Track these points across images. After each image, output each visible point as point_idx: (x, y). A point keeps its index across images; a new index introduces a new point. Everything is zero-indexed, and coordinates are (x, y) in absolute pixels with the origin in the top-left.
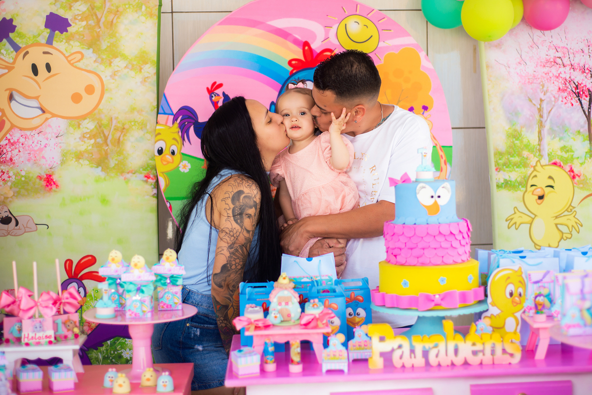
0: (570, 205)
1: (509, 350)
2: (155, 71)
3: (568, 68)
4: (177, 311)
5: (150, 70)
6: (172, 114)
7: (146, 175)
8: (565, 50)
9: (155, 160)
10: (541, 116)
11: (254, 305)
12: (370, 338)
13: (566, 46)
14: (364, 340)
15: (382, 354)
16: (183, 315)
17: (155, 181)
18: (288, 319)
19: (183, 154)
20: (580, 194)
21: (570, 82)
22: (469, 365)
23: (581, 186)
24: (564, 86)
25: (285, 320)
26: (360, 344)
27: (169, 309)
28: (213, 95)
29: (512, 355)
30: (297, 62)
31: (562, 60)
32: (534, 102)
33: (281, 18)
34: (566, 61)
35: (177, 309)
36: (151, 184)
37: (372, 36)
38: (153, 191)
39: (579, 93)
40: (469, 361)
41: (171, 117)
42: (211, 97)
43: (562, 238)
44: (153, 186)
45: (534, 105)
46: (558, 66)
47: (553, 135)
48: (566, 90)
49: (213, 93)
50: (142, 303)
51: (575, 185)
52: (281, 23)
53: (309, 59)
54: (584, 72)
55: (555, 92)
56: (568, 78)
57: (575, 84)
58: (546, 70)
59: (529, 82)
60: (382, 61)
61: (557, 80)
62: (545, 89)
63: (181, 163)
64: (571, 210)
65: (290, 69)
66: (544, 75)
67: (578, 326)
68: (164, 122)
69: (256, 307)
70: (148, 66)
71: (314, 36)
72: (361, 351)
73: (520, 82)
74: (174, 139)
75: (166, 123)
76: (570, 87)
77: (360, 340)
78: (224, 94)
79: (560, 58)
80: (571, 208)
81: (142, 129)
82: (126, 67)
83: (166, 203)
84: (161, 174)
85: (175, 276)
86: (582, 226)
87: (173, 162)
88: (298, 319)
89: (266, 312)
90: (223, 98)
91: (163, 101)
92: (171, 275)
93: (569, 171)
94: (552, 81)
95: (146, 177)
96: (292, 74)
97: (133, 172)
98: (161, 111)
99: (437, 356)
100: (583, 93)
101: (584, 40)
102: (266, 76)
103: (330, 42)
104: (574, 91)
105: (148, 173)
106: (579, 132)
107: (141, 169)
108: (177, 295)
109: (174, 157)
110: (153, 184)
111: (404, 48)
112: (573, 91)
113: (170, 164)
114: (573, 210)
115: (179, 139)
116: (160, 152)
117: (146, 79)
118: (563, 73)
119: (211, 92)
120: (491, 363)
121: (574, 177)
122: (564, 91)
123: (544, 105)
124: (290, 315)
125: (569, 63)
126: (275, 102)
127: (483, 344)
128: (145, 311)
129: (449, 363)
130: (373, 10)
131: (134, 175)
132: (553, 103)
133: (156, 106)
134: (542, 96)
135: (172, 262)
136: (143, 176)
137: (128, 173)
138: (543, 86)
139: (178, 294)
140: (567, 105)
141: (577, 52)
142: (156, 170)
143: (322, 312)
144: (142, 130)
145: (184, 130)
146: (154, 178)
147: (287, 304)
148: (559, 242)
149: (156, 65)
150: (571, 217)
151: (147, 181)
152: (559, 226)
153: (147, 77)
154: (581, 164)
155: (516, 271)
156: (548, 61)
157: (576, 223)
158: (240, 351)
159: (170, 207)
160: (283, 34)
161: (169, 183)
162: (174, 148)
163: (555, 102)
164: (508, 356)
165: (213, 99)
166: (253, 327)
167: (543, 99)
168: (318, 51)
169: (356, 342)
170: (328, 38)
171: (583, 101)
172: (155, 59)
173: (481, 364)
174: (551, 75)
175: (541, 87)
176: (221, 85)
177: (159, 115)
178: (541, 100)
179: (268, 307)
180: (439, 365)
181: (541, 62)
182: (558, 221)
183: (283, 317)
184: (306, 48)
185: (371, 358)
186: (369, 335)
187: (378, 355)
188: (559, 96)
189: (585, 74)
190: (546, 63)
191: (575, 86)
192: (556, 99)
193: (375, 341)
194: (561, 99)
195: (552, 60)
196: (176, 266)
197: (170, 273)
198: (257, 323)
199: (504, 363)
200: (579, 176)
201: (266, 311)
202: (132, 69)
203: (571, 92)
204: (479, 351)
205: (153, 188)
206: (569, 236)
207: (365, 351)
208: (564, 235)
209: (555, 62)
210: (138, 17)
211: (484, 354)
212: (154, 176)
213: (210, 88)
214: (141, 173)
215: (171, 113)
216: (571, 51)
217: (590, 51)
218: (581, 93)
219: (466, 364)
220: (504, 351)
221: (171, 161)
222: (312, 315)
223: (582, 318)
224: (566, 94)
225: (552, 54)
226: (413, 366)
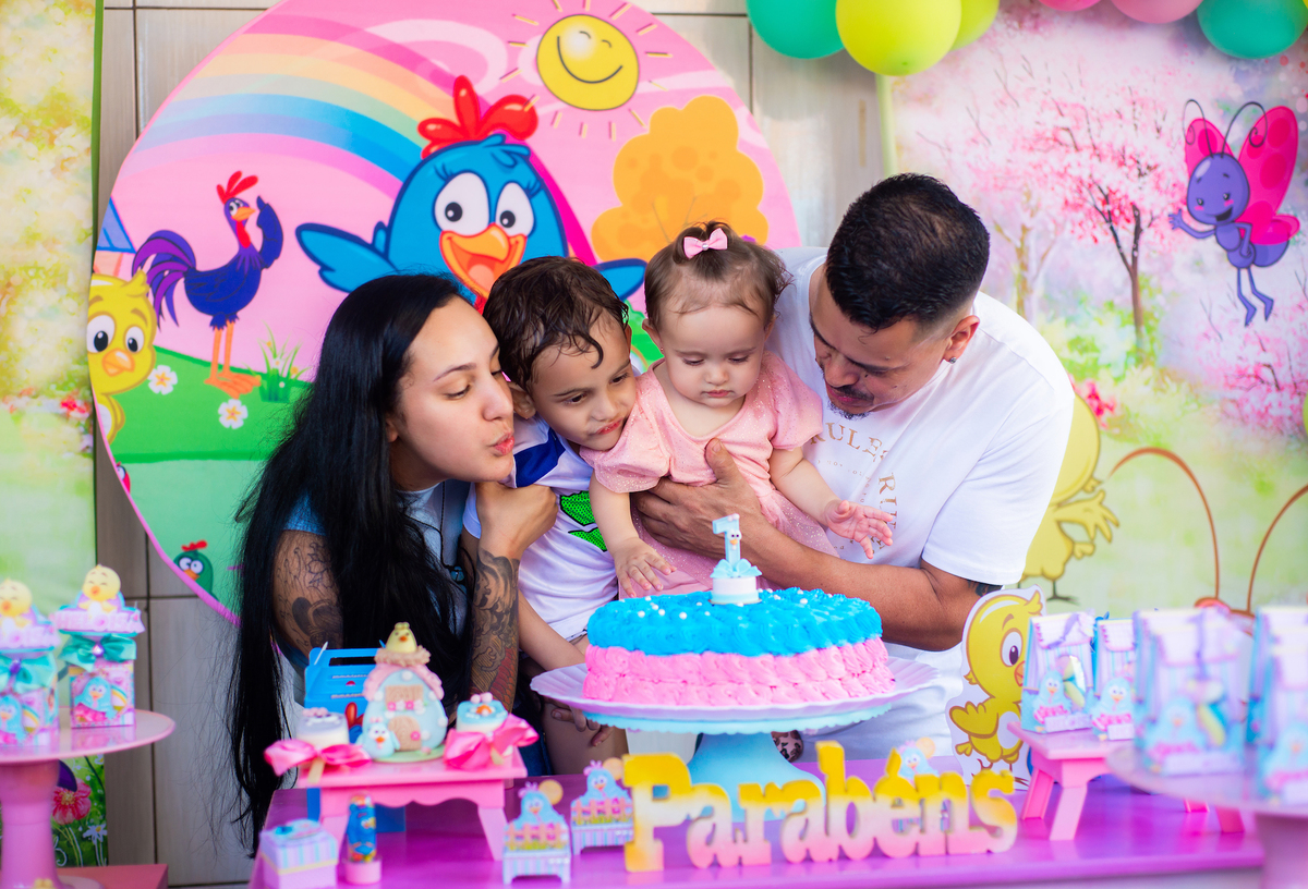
0: (1091, 477)
1: (987, 817)
2: (87, 143)
3: (1086, 154)
4: (121, 728)
5: (76, 142)
6: (131, 251)
7: (65, 401)
8: (1080, 111)
9: (86, 363)
10: (1024, 267)
11: (323, 711)
12: (629, 791)
13: (1081, 102)
14: (613, 797)
15: (659, 833)
16: (135, 739)
17: (87, 415)
18: (414, 744)
19: (159, 349)
20: (1115, 450)
21: (1090, 186)
22: (886, 857)
23: (1116, 431)
24: (1077, 195)
25: (405, 747)
26: (600, 807)
27: (100, 724)
28: (232, 204)
29: (993, 830)
30: (439, 127)
31: (1072, 135)
32: (1007, 233)
33: (401, 19)
34: (1082, 138)
35: (121, 723)
36: (79, 424)
37: (621, 68)
38: (82, 440)
39: (1111, 213)
40: (886, 848)
41: (129, 259)
42: (228, 210)
43: (1072, 553)
44: (82, 429)
45: (1008, 239)
46: (1063, 149)
47: (1052, 313)
48: (1081, 206)
49: (234, 200)
50: (23, 707)
51: (1102, 429)
52: (400, 31)
53: (470, 121)
54: (1122, 164)
55: (1056, 211)
56: (1085, 178)
57: (1101, 191)
58: (1036, 157)
59: (996, 186)
60: (645, 127)
61: (1062, 181)
62: (1033, 202)
63: (154, 372)
64: (1093, 488)
65: (423, 143)
66: (1030, 170)
67: (1191, 748)
68: (110, 271)
69: (328, 715)
70: (70, 131)
71: (481, 64)
72: (605, 827)
73: (975, 185)
74: (136, 311)
75: (116, 273)
76: (1090, 199)
77: (602, 799)
78: (260, 201)
79: (1067, 129)
80: (1092, 483)
81: (54, 287)
82: (15, 133)
83: (116, 469)
84: (104, 398)
85: (115, 636)
86: (1117, 525)
87: (132, 369)
88: (439, 746)
89: (357, 728)
90: (257, 212)
91: (107, 220)
92: (106, 634)
93: (1090, 397)
94: (1049, 185)
95: (65, 405)
96: (427, 156)
97: (31, 393)
98: (102, 242)
99: (802, 836)
100: (1122, 213)
101: (1123, 89)
102: (364, 160)
103: (519, 78)
104: (1100, 207)
105: (70, 397)
106: (1111, 305)
107: (53, 387)
108: (120, 688)
109: (136, 356)
110: (83, 422)
111: (699, 96)
112: (1096, 208)
113: (125, 374)
114: (1098, 489)
115: (149, 312)
116: (101, 343)
117: (66, 164)
118: (1074, 165)
119: (228, 195)
120: (943, 851)
121: (1099, 411)
122: (1077, 207)
123: (1032, 241)
124: (419, 736)
125: (1087, 142)
126: (386, 222)
127: (921, 802)
128: (32, 730)
129: (834, 855)
130: (624, 4)
131: (36, 401)
132: (1052, 236)
133: (91, 231)
134: (1025, 218)
135: (109, 600)
136: (57, 402)
137: (20, 395)
138: (1029, 195)
139: (124, 684)
140: (1084, 241)
141: (1106, 116)
142: (90, 389)
143: (503, 726)
144: (55, 290)
145: (160, 289)
146: (84, 408)
147: (410, 706)
148: (1065, 564)
149: (90, 128)
150: (1094, 505)
151: (67, 417)
152: (1066, 527)
153: (68, 159)
154: (1117, 380)
155: (1028, 602)
156: (1039, 137)
157: (1105, 519)
158: (284, 830)
159: (127, 480)
160: (406, 57)
161: (122, 421)
162: (135, 333)
163: (1057, 233)
164: (983, 832)
165: (234, 213)
166: (318, 768)
167: (1028, 225)
168: (492, 101)
169: (590, 804)
170: (516, 69)
171: (1121, 233)
172: (89, 114)
173: (916, 854)
174: (1046, 169)
175: (1024, 198)
176: (252, 181)
177: (98, 253)
178: (1025, 229)
179: (362, 716)
180: (808, 860)
181: (1024, 139)
182: (1064, 513)
183: (399, 739)
184: (463, 93)
185: (632, 842)
186: (627, 783)
187: (650, 833)
188: (1065, 220)
189: (1125, 169)
190: (1036, 142)
191: (1102, 196)
192: (1059, 227)
193: (642, 796)
194: (1069, 226)
195: (1049, 134)
196: (119, 610)
197: (102, 628)
198: (330, 755)
199: (973, 851)
200: (1111, 409)
201: (355, 725)
202: (29, 138)
203: (1093, 210)
204: (909, 822)
205: (82, 434)
206: (1088, 549)
207: (614, 826)
208: (1078, 549)
209: (1056, 140)
210: (47, 10)
211: (922, 830)
212: (86, 404)
213: (225, 186)
214: (53, 396)
215: (129, 247)
216: (1094, 114)
217: (1137, 115)
218: (1117, 213)
219: (877, 853)
220: (975, 822)
221: (128, 365)
222: (476, 734)
223: (1200, 726)
224: (1080, 215)
225: (1050, 120)
226: (740, 864)
